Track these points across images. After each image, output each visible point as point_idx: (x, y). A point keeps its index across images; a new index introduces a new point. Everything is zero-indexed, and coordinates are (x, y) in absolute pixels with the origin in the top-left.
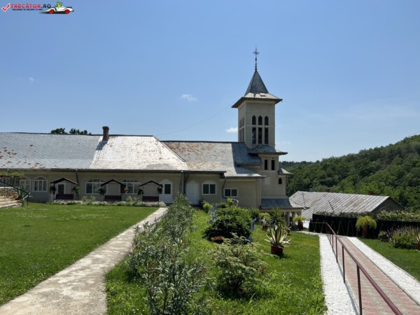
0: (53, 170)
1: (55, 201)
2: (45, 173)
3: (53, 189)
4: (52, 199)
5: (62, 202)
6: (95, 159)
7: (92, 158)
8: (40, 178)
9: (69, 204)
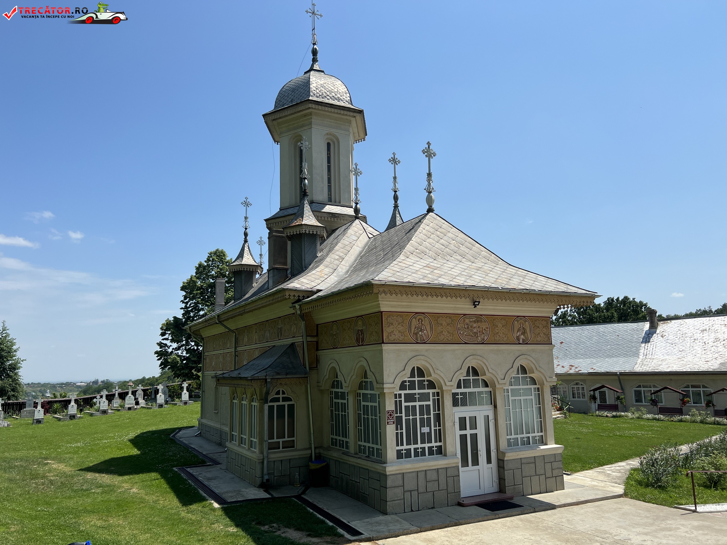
0: (590, 374)
1: (597, 412)
2: (582, 377)
3: (594, 398)
4: (594, 410)
5: (606, 413)
6: (641, 357)
7: (637, 354)
8: (577, 384)
9: (614, 417)
